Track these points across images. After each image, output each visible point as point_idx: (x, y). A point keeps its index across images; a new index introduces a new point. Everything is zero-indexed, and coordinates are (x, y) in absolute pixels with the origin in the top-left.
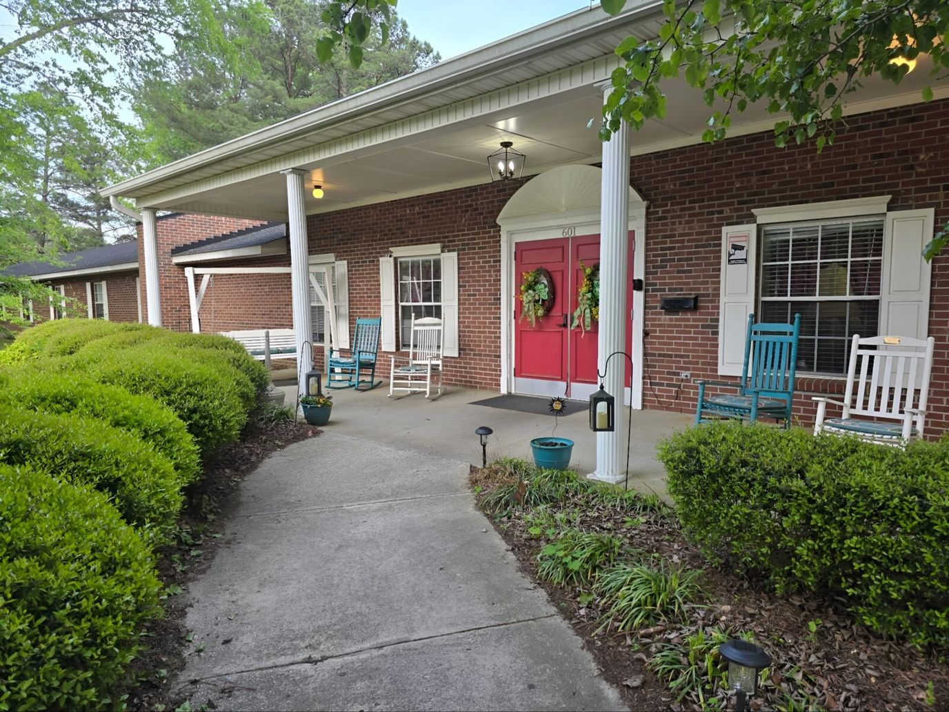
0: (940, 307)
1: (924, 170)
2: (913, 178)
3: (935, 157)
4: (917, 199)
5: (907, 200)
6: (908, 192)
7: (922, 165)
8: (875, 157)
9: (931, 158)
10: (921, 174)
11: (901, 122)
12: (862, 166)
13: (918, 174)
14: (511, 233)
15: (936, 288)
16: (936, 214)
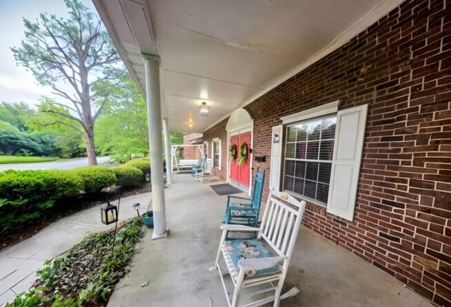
0: (366, 171)
1: (363, 79)
2: (356, 86)
3: (372, 67)
4: (357, 100)
5: (350, 101)
6: (352, 96)
7: (363, 76)
8: (334, 79)
9: (369, 69)
10: (361, 82)
11: (351, 52)
12: (327, 86)
13: (359, 83)
14: (230, 133)
15: (366, 158)
16: (369, 108)
